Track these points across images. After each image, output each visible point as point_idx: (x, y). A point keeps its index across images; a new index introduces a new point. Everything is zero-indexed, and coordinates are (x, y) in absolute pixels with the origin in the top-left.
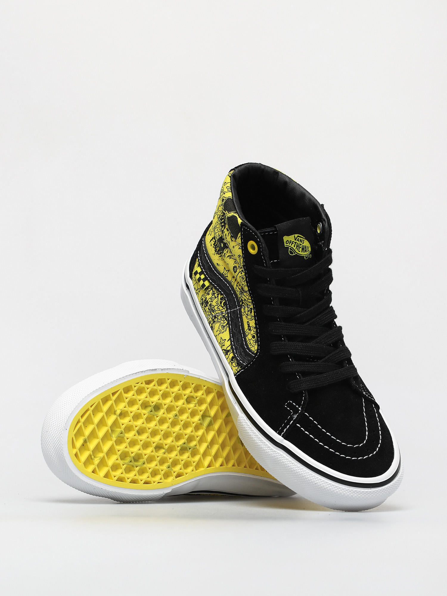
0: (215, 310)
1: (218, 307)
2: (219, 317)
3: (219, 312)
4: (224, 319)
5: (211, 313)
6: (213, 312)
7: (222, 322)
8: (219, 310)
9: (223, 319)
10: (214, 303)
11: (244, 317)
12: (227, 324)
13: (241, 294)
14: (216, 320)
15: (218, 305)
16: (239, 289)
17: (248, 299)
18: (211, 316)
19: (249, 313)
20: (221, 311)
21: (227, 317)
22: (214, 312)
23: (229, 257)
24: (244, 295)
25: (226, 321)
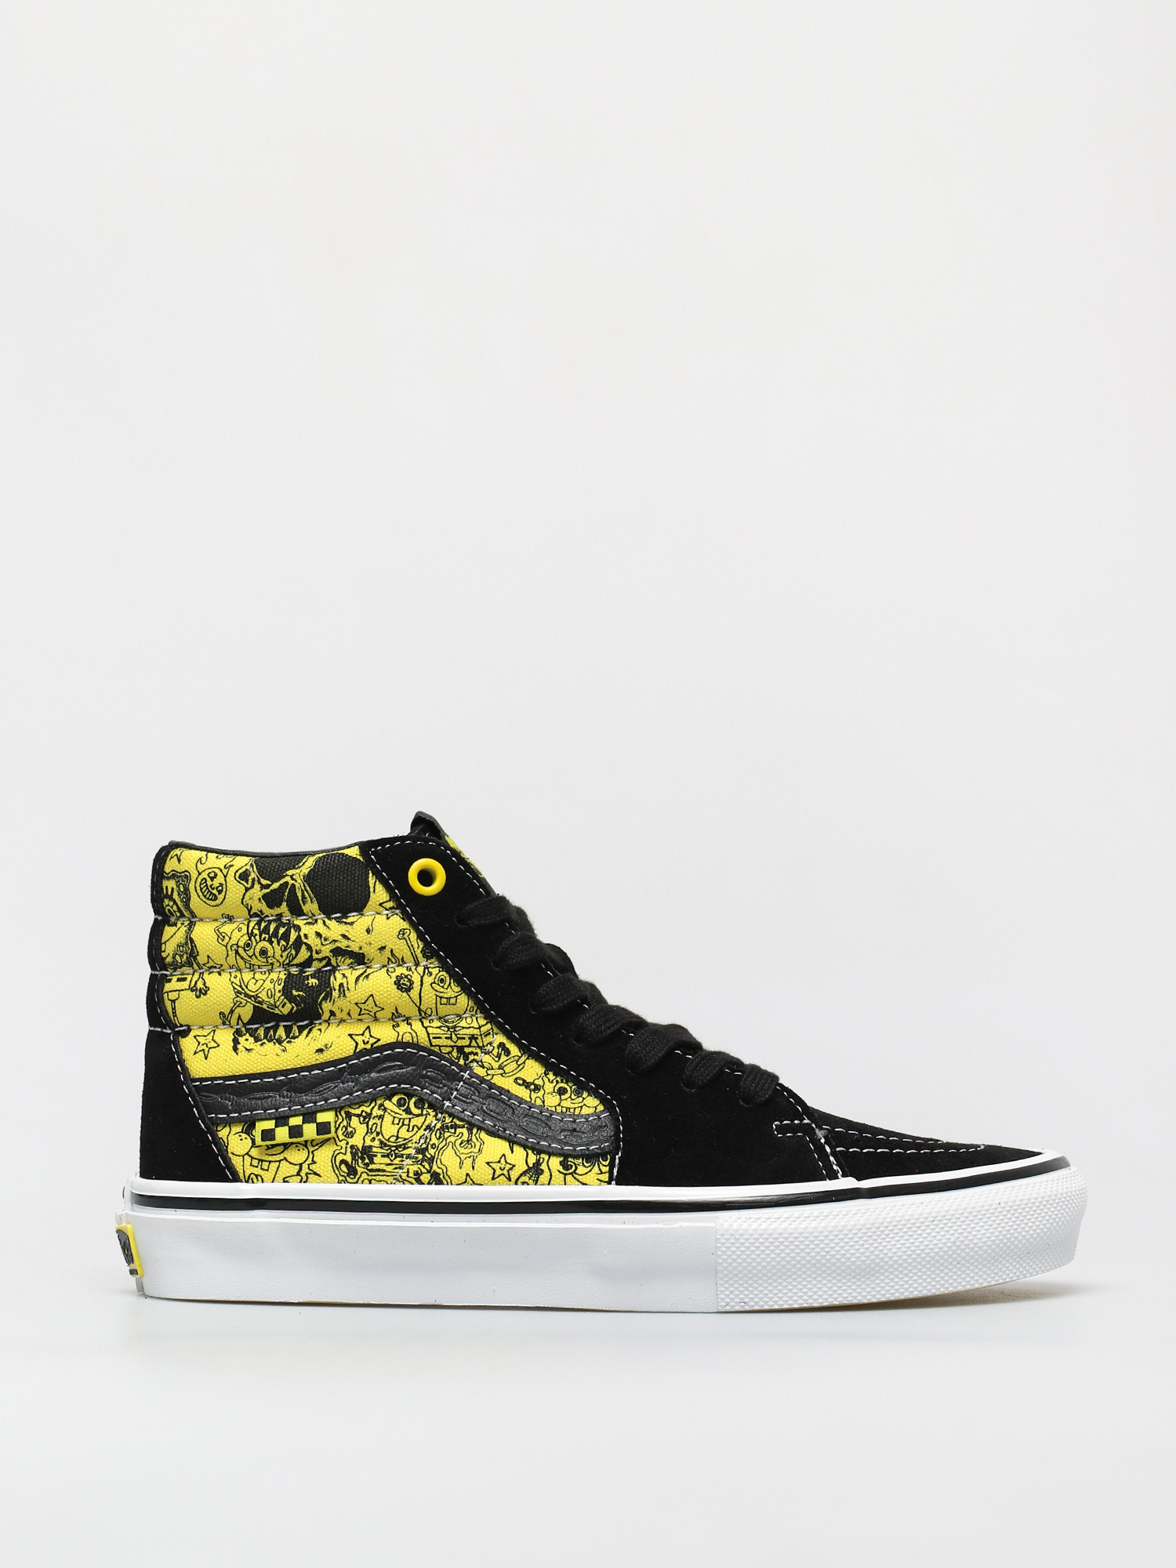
0: (405, 1139)
1: (409, 1125)
2: (434, 1140)
3: (421, 1132)
4: (453, 1131)
5: (402, 1156)
6: (405, 1149)
7: (452, 1139)
8: (416, 1129)
9: (447, 1134)
10: (389, 1129)
11: (498, 1081)
12: (470, 1131)
13: (455, 1030)
14: (432, 1151)
15: (406, 1122)
16: (439, 1027)
17: (480, 1028)
18: (409, 1161)
19: (503, 1058)
20: (424, 1127)
21: (452, 1122)
22: (410, 1145)
23: (361, 978)
24: (464, 1028)
25: (459, 1130)
